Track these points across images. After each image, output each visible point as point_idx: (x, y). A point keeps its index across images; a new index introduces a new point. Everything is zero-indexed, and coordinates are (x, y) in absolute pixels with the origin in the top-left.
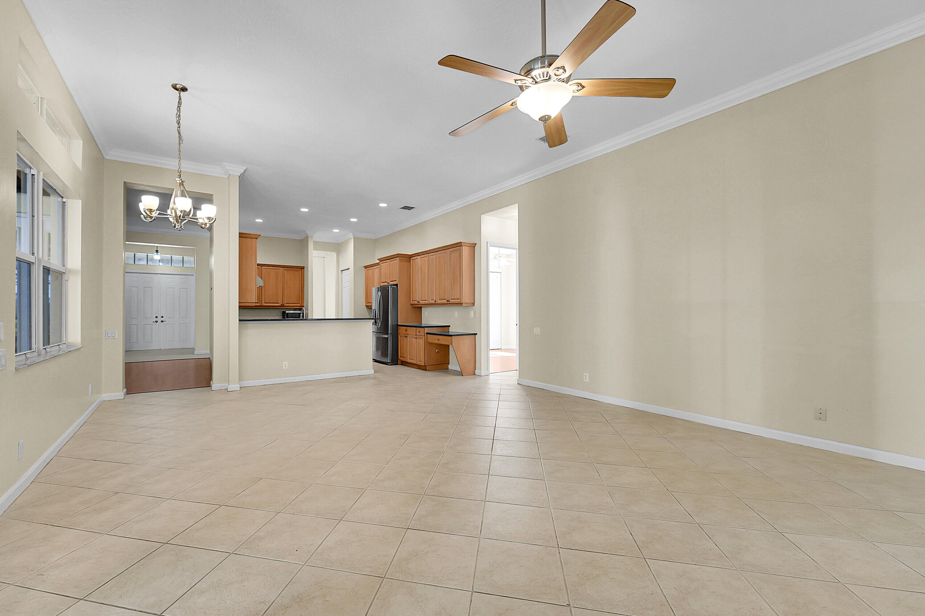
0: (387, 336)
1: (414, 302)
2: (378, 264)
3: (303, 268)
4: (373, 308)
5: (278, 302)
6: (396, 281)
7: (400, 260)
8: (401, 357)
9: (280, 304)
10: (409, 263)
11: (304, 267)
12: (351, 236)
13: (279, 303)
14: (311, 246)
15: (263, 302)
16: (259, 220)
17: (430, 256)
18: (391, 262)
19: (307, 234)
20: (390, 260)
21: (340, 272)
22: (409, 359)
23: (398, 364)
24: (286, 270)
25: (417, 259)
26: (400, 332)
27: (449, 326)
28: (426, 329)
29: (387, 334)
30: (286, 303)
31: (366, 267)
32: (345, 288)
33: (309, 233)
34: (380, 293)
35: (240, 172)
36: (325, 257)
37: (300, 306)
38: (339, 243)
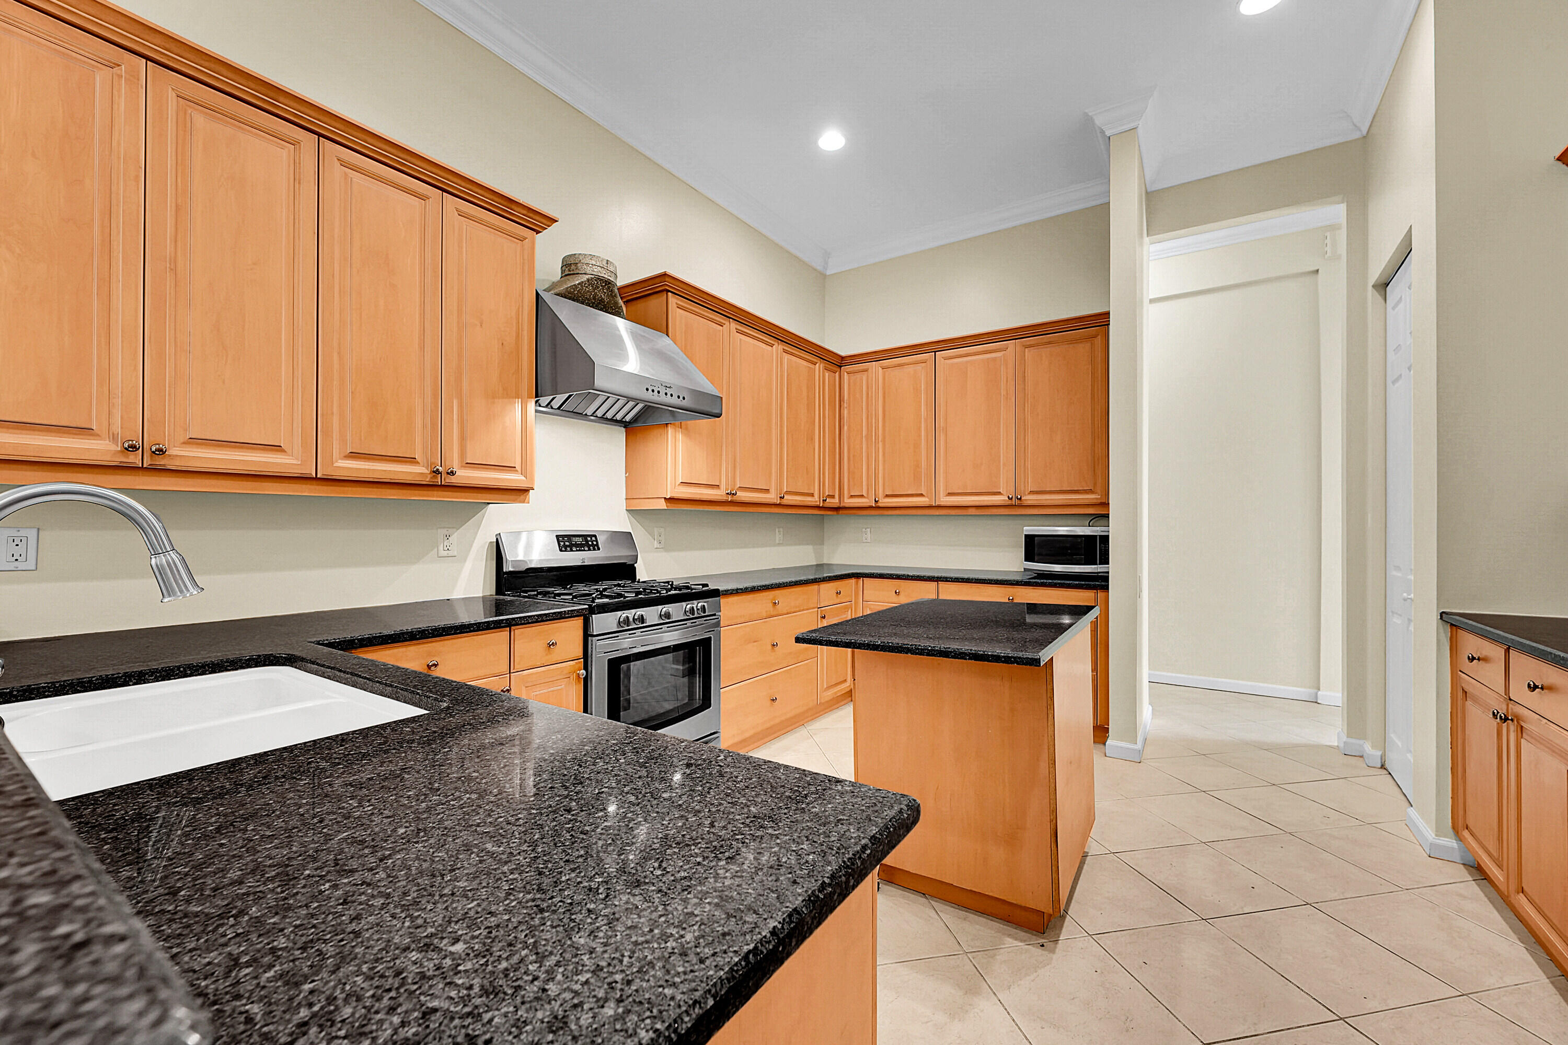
13: (999, 493)
15: (942, 491)
24: (1029, 346)
30: (1031, 493)
32: (1397, 385)
36: (1317, 271)
37: (1099, 501)
38: (1365, 132)
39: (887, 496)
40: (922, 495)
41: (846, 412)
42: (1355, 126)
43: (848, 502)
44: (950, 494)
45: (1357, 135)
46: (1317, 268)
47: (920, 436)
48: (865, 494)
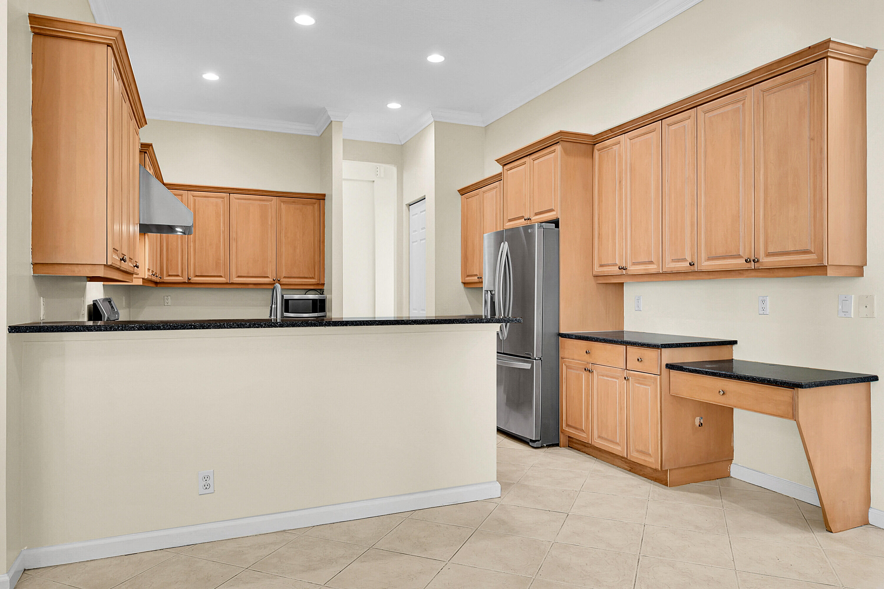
0: (527, 366)
1: (605, 269)
2: (498, 178)
3: (321, 198)
4: (486, 285)
5: (266, 275)
6: (551, 210)
7: (565, 151)
8: (568, 425)
9: (271, 280)
10: (589, 161)
11: (324, 195)
12: (428, 119)
13: (268, 277)
15: (234, 274)
17: (669, 125)
18: (536, 162)
19: (329, 117)
20: (534, 156)
21: (405, 208)
22: (599, 437)
23: (557, 445)
24: (283, 202)
25: (619, 143)
26: (566, 356)
27: (735, 342)
28: (665, 351)
29: (527, 358)
30: (285, 277)
31: (463, 192)
32: (415, 244)
33: (333, 115)
34: (505, 246)
36: (374, 181)
37: (317, 283)
38: (403, 143)
39: (197, 276)
40: (221, 276)
42: (400, 140)
43: (167, 279)
44: (239, 277)
45: (400, 144)
46: (374, 180)
47: (220, 242)
48: (180, 274)
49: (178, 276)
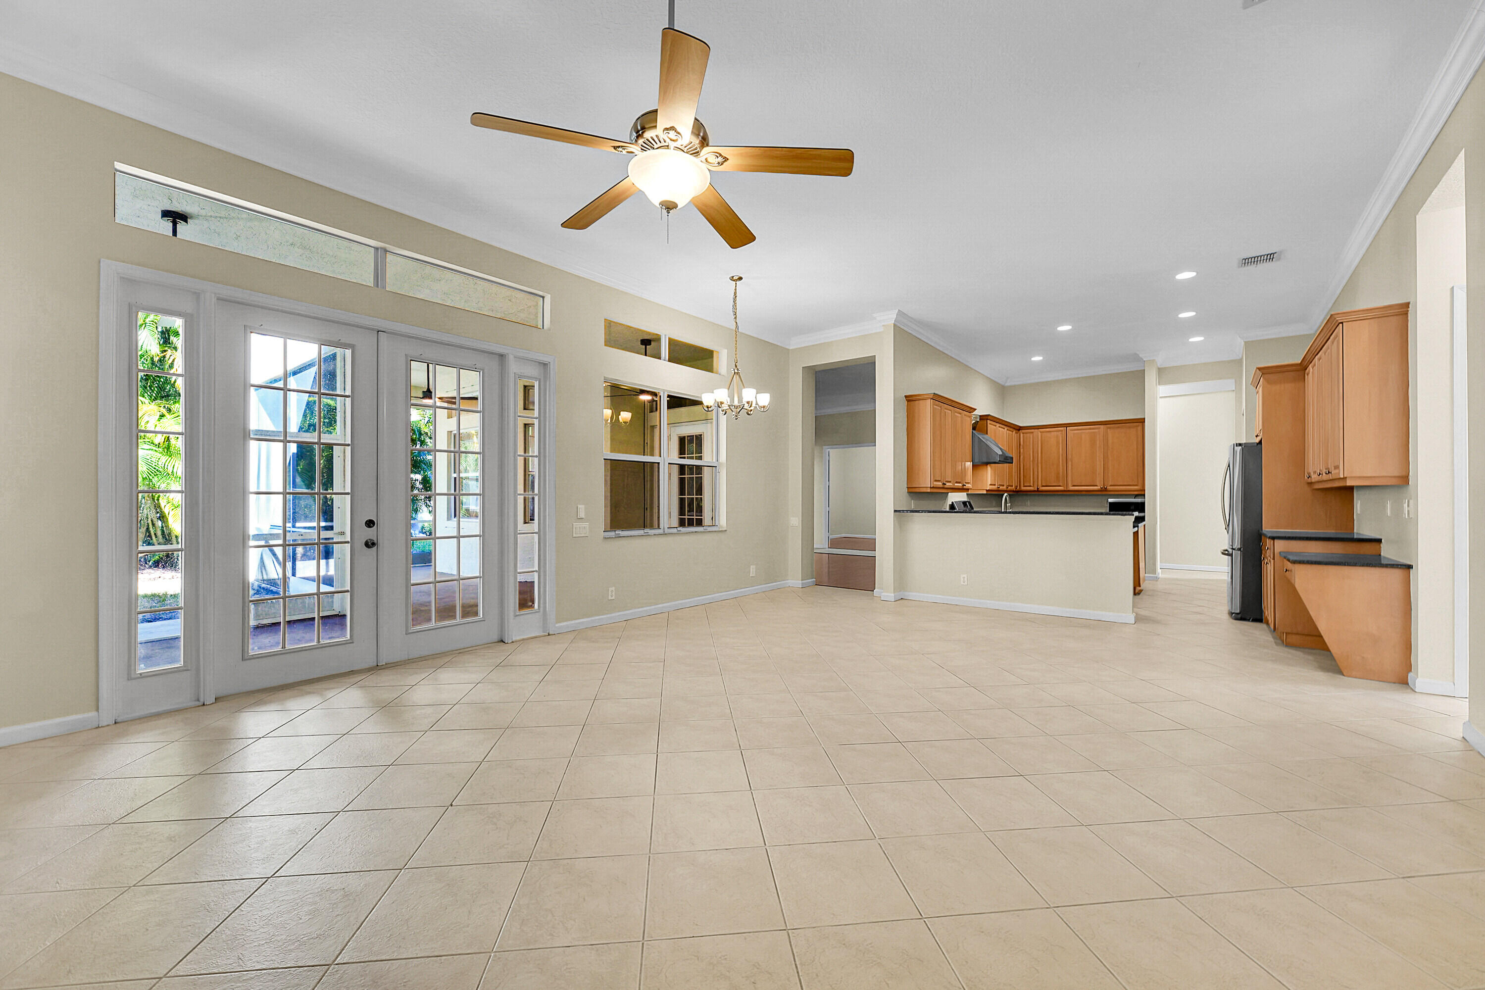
3: (1142, 421)
5: (1095, 484)
9: (1100, 488)
12: (1240, 341)
13: (1096, 486)
14: (1151, 378)
15: (1072, 484)
16: (1037, 358)
19: (1140, 359)
24: (1108, 428)
30: (1111, 485)
33: (1145, 355)
35: (893, 318)
37: (1140, 489)
39: (1042, 486)
40: (1062, 486)
41: (1022, 450)
44: (1074, 486)
48: (1032, 485)
49: (1030, 486)
